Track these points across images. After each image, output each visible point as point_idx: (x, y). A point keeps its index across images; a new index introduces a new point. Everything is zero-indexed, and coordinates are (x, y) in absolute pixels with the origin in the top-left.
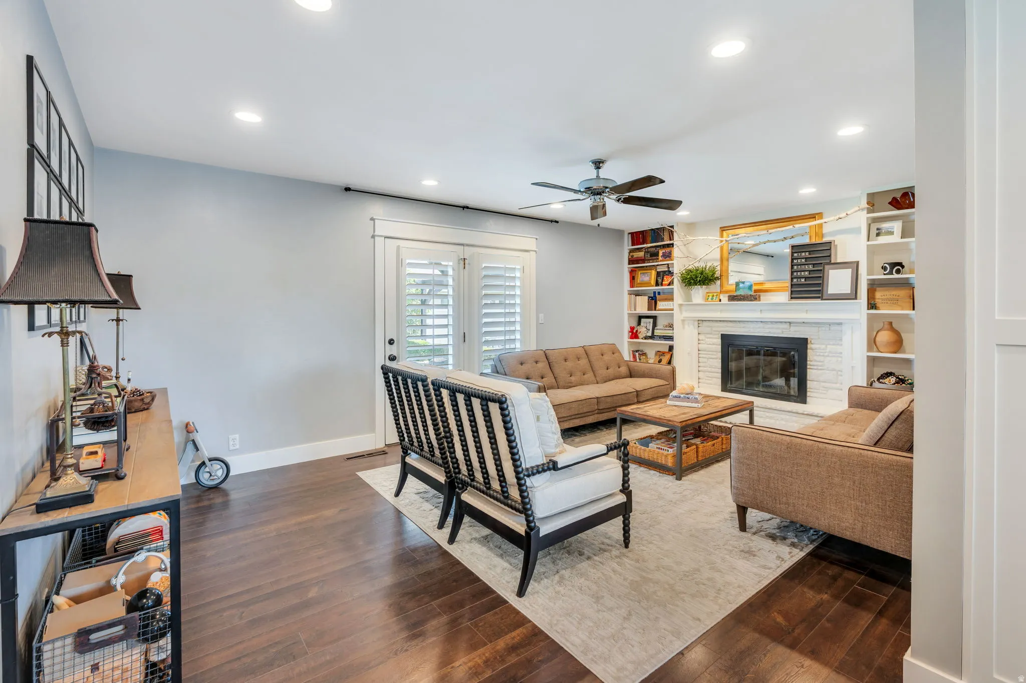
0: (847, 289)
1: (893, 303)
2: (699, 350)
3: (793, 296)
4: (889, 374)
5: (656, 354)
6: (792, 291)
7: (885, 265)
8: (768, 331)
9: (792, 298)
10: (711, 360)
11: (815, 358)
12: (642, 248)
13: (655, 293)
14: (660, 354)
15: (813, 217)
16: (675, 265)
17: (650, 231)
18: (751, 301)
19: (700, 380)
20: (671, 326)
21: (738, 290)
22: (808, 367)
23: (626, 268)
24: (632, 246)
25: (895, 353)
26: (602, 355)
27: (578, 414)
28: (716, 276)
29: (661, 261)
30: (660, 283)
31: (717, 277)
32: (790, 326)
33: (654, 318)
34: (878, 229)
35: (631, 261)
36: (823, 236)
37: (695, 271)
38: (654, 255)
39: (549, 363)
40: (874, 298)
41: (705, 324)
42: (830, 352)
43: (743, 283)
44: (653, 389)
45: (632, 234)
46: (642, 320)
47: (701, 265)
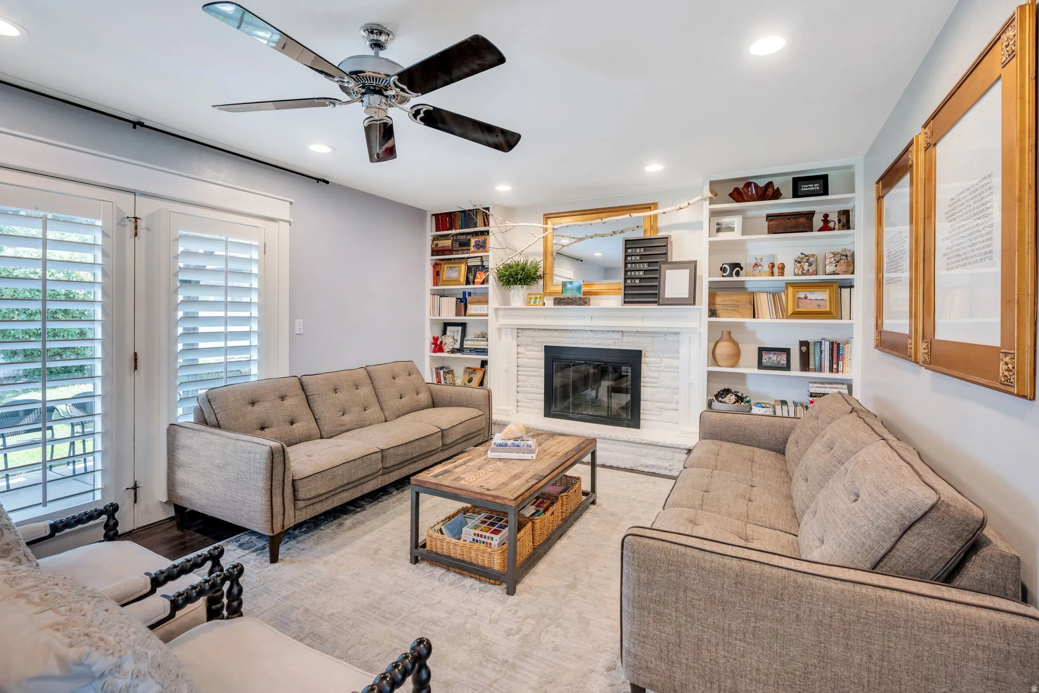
0: (684, 293)
1: (733, 310)
2: (518, 366)
3: (626, 300)
4: (727, 391)
5: (465, 372)
6: (625, 294)
7: (725, 265)
8: (598, 342)
9: (625, 302)
10: (532, 378)
11: (650, 374)
12: (448, 235)
13: (464, 293)
14: (471, 371)
15: (648, 207)
16: (491, 259)
17: (460, 213)
18: (580, 305)
19: (519, 403)
20: (484, 336)
21: (565, 292)
22: (642, 384)
23: (429, 260)
24: (436, 231)
25: (733, 367)
26: (394, 378)
27: (348, 484)
28: (538, 273)
29: (473, 252)
30: (471, 281)
31: (540, 276)
32: (623, 336)
33: (463, 325)
34: (718, 224)
35: (435, 252)
36: (657, 230)
37: (515, 267)
38: (465, 244)
39: (307, 397)
40: (714, 304)
41: (526, 333)
42: (665, 367)
43: (571, 283)
44: (464, 425)
45: (436, 216)
46: (448, 328)
47: (522, 260)
